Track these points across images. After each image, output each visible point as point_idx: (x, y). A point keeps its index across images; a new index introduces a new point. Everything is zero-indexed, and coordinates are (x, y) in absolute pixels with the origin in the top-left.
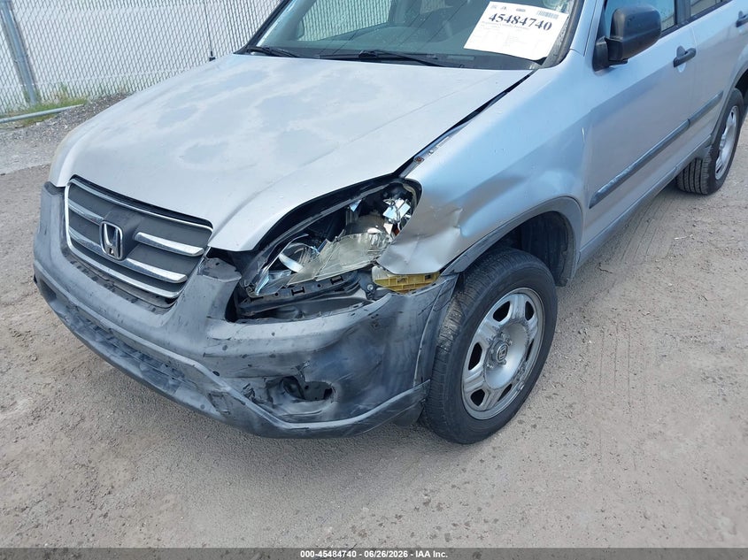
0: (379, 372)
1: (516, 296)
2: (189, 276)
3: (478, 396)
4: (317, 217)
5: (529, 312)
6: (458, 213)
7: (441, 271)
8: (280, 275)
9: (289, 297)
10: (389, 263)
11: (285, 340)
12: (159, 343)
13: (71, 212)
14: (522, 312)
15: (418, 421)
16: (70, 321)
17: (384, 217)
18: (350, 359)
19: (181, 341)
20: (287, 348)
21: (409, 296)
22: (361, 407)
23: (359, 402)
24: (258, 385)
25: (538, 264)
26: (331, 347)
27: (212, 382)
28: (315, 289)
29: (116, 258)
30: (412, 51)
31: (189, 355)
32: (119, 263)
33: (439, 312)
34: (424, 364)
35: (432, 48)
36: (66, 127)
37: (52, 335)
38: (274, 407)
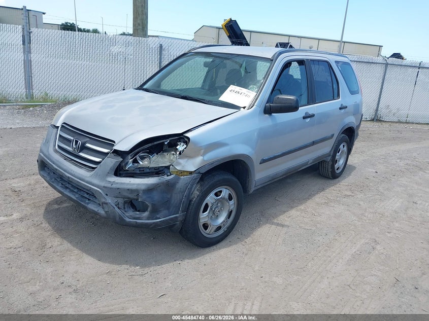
0: (166, 204)
1: (225, 190)
2: (103, 160)
3: (206, 226)
4: (153, 144)
5: (230, 198)
6: (202, 151)
7: (195, 171)
8: (136, 164)
9: (138, 172)
10: (177, 166)
11: (134, 184)
12: (87, 182)
13: (60, 136)
14: (227, 196)
15: (179, 232)
16: (48, 179)
17: (177, 149)
18: (156, 196)
19: (96, 181)
20: (134, 187)
21: (182, 177)
22: (158, 216)
23: (158, 214)
24: (121, 201)
25: (235, 179)
26: (150, 190)
27: (105, 198)
28: (148, 171)
29: (76, 152)
30: (200, 98)
31: (98, 187)
32: (77, 154)
33: (192, 185)
34: (185, 205)
35: (207, 98)
36: (45, 112)
37: (31, 193)
38: (125, 211)
